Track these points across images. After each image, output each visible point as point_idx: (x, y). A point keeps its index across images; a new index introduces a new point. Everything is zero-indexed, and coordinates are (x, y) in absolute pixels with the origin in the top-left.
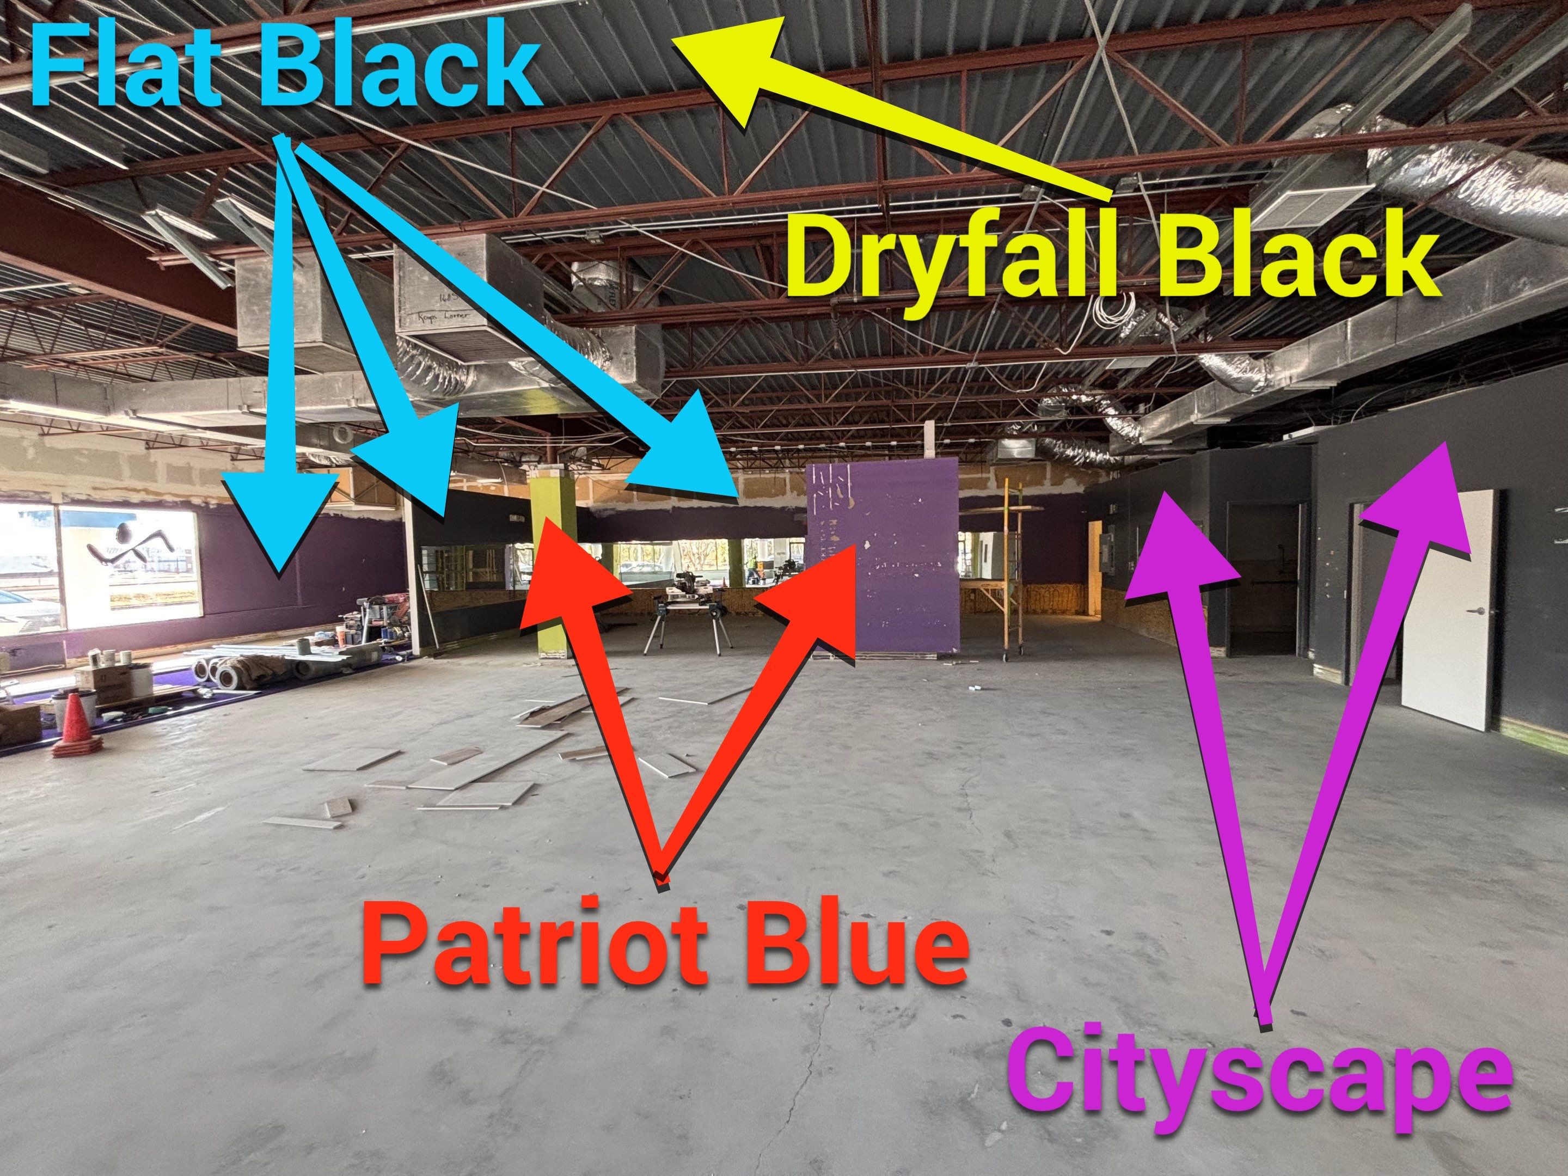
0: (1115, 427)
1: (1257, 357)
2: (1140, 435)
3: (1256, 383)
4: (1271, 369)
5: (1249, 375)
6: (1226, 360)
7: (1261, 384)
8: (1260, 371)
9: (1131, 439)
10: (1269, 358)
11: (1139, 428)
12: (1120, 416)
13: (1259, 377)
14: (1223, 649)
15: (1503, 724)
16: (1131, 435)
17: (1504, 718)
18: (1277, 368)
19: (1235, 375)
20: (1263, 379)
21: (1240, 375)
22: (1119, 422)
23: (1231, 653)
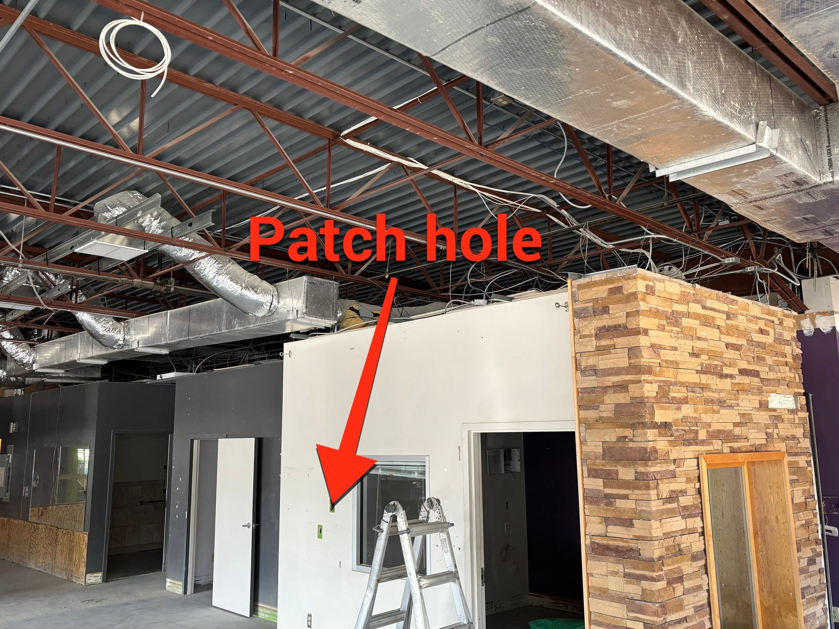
0: (9, 351)
1: (118, 320)
2: (34, 362)
3: (117, 341)
4: (127, 331)
5: (112, 334)
6: (95, 319)
7: (121, 342)
8: (119, 331)
9: (27, 364)
10: (127, 322)
11: (33, 355)
12: (14, 340)
13: (119, 337)
14: (100, 575)
15: (260, 609)
16: (25, 361)
17: (260, 604)
18: (132, 332)
19: (101, 333)
20: (122, 339)
21: (105, 333)
22: (14, 347)
23: (107, 579)
